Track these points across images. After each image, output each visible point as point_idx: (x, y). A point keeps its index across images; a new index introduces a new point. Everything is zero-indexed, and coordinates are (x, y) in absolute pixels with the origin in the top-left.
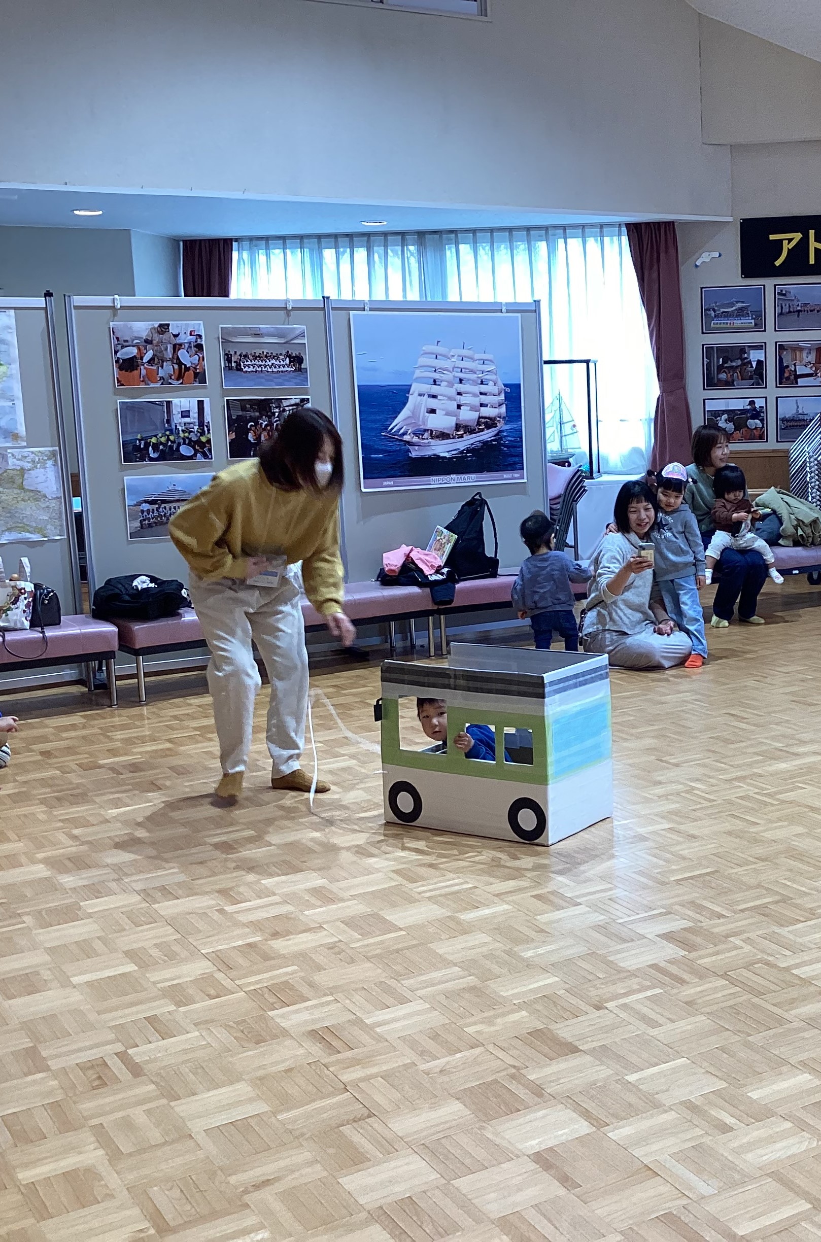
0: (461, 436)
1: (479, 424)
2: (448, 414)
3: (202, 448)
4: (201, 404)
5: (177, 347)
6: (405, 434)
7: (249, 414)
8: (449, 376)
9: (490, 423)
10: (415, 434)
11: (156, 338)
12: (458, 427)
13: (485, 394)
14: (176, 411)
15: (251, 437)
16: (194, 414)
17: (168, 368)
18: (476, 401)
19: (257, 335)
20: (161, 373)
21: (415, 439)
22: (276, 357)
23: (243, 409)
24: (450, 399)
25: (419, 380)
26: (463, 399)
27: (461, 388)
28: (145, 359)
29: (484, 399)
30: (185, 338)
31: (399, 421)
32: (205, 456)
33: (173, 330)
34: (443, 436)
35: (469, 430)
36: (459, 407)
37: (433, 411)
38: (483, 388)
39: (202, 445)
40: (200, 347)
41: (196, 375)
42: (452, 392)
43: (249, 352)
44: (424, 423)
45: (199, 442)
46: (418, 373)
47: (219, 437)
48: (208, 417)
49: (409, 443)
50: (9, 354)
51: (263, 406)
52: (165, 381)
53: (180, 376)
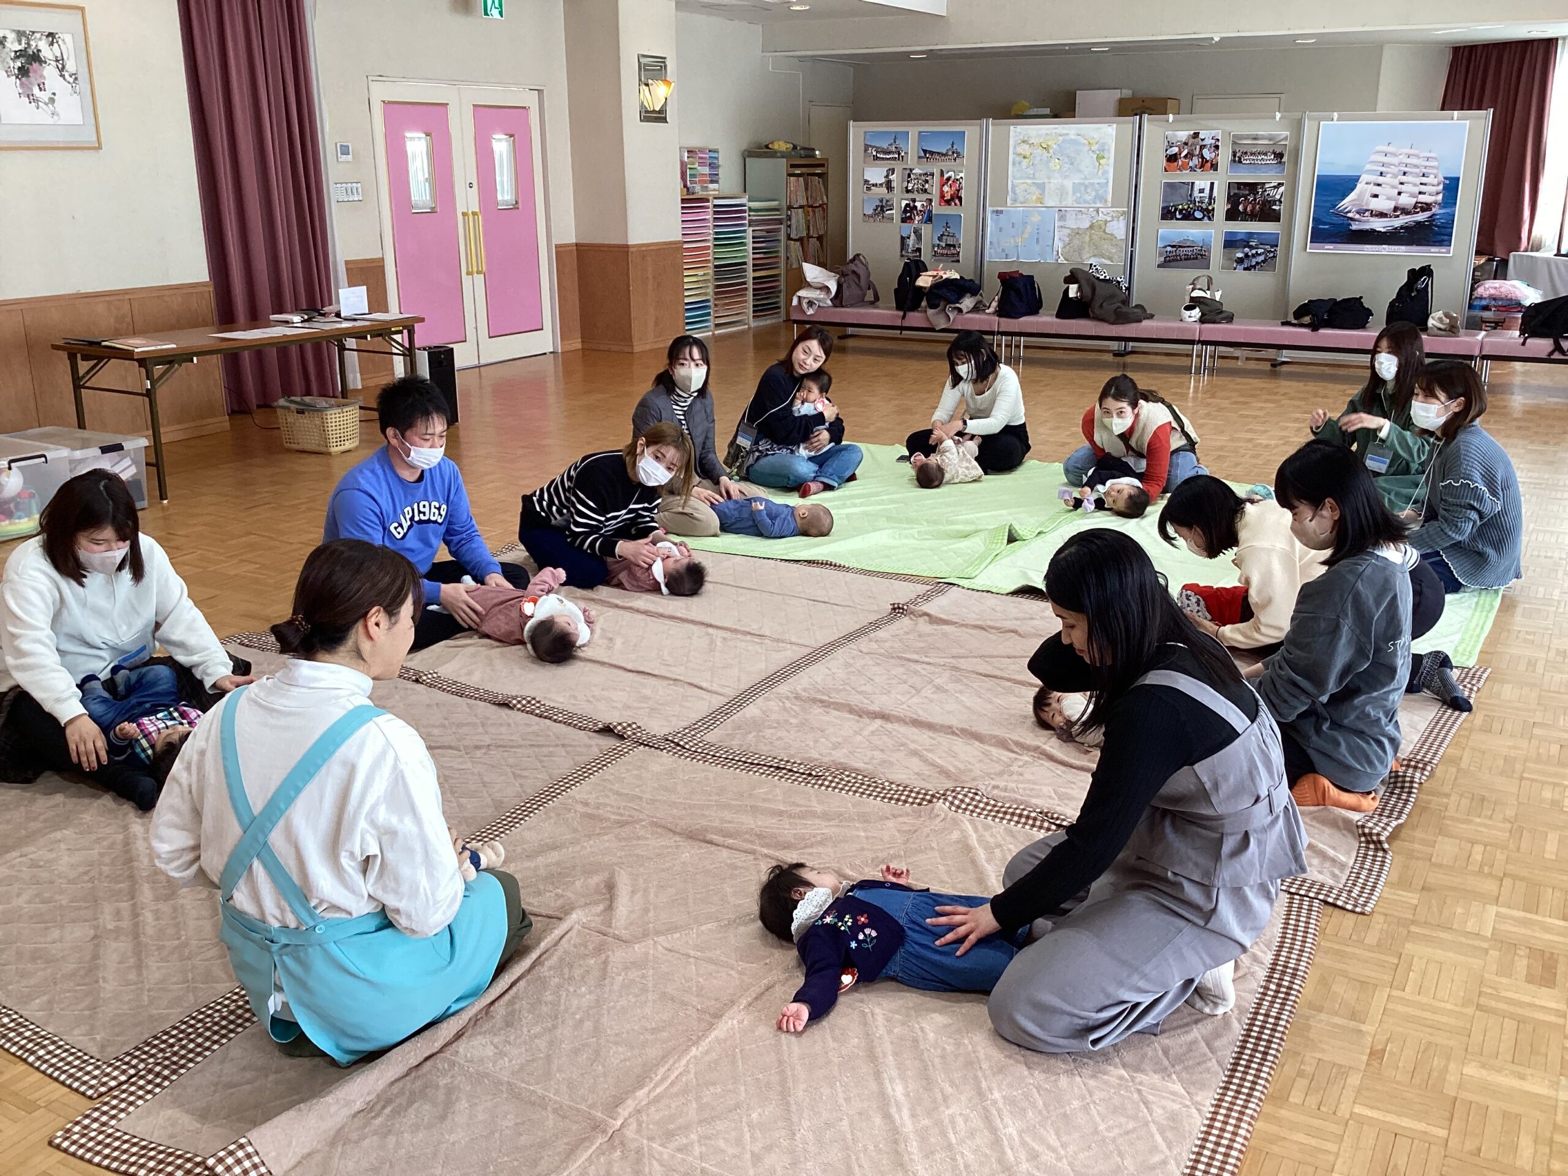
0: (1398, 216)
1: (1415, 207)
2: (1389, 199)
3: (1209, 214)
4: (1212, 184)
5: (1202, 147)
6: (1349, 212)
7: (1242, 192)
8: (1394, 170)
9: (1426, 207)
10: (1358, 212)
11: (1191, 141)
12: (1396, 209)
13: (1425, 184)
14: (1196, 188)
15: (1241, 208)
16: (1207, 191)
17: (1196, 161)
18: (1416, 190)
19: (1255, 139)
20: (1191, 164)
21: (1357, 216)
22: (1265, 154)
23: (1239, 188)
24: (1394, 187)
25: (1369, 172)
26: (1403, 188)
27: (1404, 179)
28: (1183, 155)
29: (1423, 188)
30: (1209, 142)
31: (1347, 203)
32: (1210, 219)
33: (1201, 136)
34: (1382, 215)
35: (1405, 211)
36: (1399, 193)
37: (1376, 196)
38: (1424, 180)
39: (1209, 212)
40: (1217, 147)
41: (1212, 165)
42: (1396, 182)
43: (1249, 151)
44: (1367, 204)
45: (1207, 209)
46: (1368, 167)
47: (1221, 207)
48: (1215, 194)
49: (1352, 219)
50: (1109, 151)
51: (1252, 187)
52: (1192, 169)
53: (1202, 166)
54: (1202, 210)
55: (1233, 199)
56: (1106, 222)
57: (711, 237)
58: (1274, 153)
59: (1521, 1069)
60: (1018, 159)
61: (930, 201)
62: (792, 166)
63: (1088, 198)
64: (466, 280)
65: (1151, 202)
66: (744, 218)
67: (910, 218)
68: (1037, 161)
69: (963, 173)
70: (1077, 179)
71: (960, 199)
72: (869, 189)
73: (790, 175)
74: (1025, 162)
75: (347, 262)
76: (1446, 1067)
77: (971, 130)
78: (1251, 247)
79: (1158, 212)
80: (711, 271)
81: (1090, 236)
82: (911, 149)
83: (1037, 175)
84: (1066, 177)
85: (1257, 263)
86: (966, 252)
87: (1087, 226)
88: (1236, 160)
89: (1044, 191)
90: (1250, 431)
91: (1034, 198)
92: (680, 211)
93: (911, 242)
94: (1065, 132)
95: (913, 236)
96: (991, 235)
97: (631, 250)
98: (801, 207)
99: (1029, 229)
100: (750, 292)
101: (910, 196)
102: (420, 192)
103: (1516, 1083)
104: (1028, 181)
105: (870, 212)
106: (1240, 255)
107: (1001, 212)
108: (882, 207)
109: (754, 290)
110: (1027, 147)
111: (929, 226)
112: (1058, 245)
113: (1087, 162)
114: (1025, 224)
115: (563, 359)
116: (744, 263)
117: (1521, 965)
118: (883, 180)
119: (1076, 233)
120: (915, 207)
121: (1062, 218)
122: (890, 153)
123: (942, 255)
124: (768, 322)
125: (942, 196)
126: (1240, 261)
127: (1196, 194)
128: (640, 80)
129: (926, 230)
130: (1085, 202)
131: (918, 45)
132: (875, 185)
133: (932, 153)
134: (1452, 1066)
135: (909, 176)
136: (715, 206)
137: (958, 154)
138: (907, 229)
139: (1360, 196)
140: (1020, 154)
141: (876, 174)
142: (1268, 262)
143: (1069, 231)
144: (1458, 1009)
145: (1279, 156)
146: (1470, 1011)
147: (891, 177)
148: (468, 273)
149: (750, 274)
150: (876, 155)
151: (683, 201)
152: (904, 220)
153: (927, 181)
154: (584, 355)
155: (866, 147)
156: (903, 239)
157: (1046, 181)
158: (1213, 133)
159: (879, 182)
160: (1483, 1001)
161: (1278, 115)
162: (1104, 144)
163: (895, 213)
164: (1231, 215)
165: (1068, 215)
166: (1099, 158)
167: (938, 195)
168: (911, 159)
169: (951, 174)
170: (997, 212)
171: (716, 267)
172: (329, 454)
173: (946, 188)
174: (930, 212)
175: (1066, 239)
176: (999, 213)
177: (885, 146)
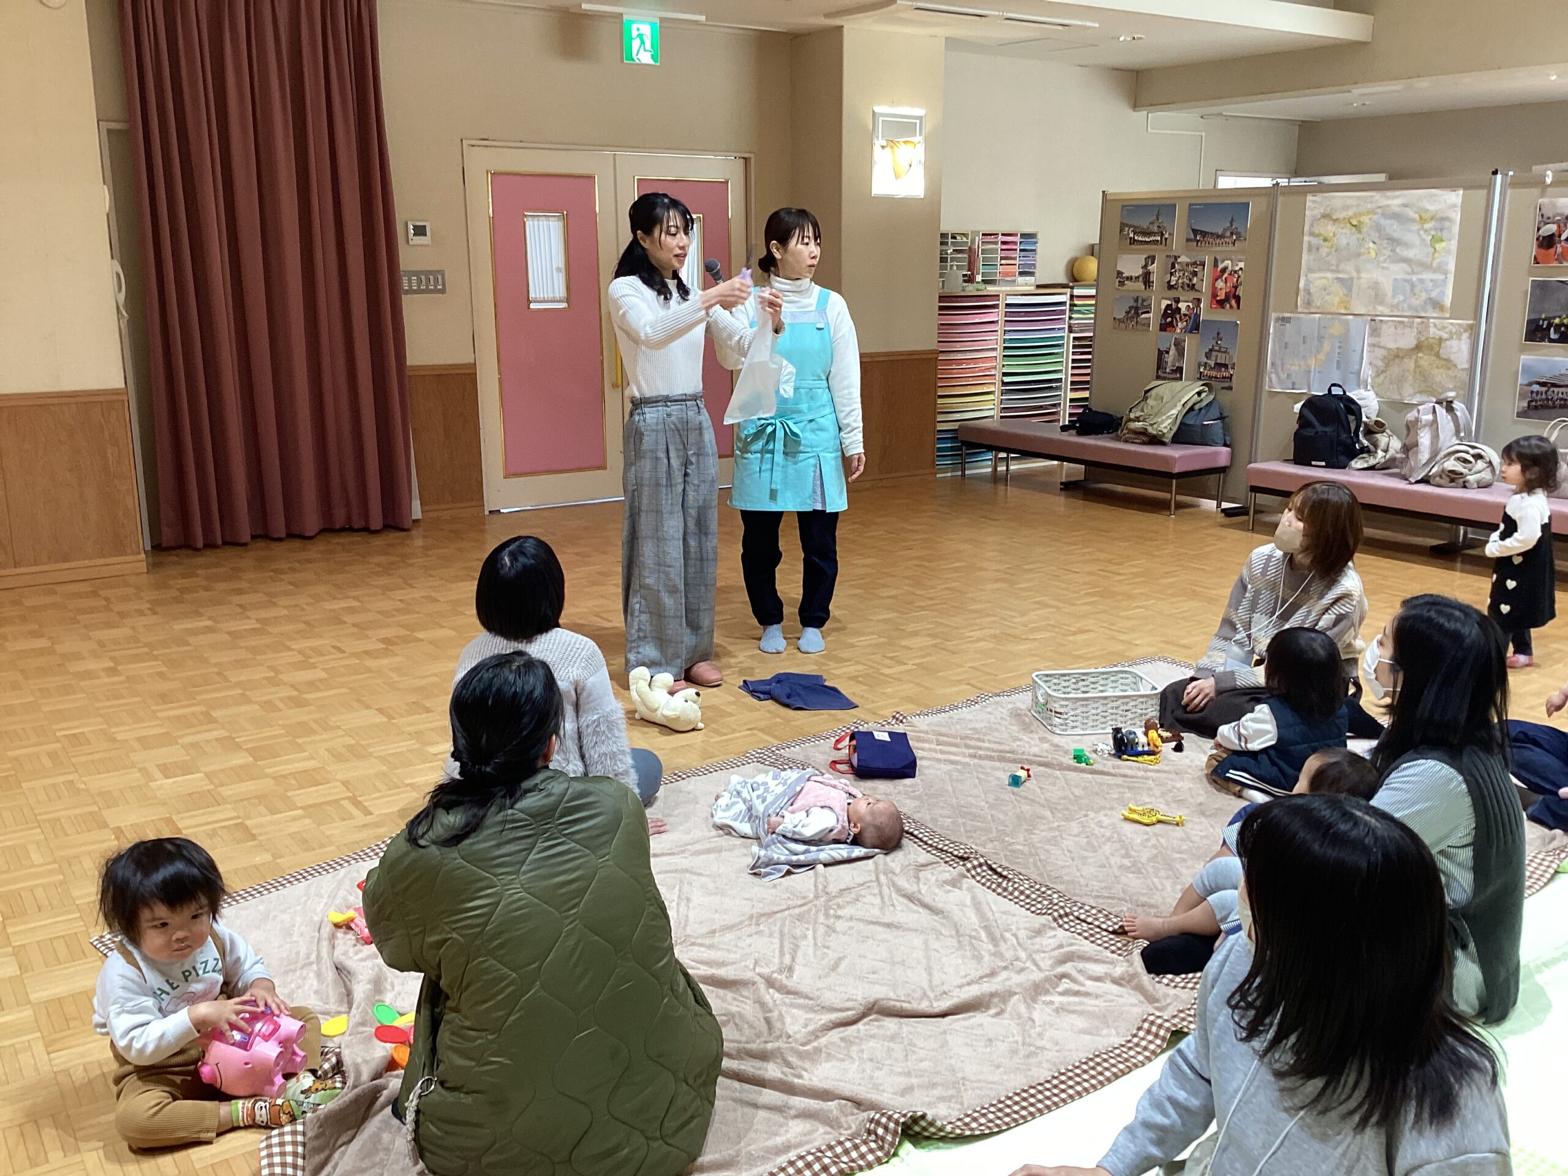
50: (1451, 229)
56: (1440, 340)
57: (998, 346)
60: (1316, 242)
63: (1414, 302)
64: (611, 394)
65: (1513, 311)
66: (1058, 322)
68: (1342, 246)
70: (1400, 272)
72: (1122, 283)
74: (1325, 248)
77: (1257, 202)
79: (1518, 330)
80: (995, 390)
81: (1416, 361)
82: (1178, 228)
83: (1342, 265)
84: (1384, 270)
86: (1241, 375)
87: (1411, 344)
89: (1350, 289)
91: (1336, 300)
93: (1170, 358)
94: (1386, 200)
96: (1273, 350)
99: (1326, 346)
102: (546, 282)
104: (1329, 275)
105: (1121, 315)
107: (1289, 320)
108: (1137, 308)
110: (1330, 224)
112: (1367, 373)
113: (1416, 247)
114: (1320, 338)
116: (1057, 380)
119: (1395, 355)
121: (1375, 332)
122: (1151, 234)
125: (1214, 295)
128: (873, 144)
130: (1409, 308)
133: (1204, 234)
137: (1239, 235)
140: (1319, 236)
141: (1132, 264)
143: (1384, 352)
148: (614, 385)
149: (1066, 394)
150: (1136, 237)
153: (1195, 274)
155: (1123, 226)
157: (1354, 274)
162: (1443, 222)
165: (1384, 327)
166: (1435, 240)
167: (1209, 294)
168: (1177, 243)
169: (1228, 263)
170: (1283, 319)
171: (1005, 384)
173: (1220, 284)
175: (1380, 363)
176: (1285, 320)
177: (1144, 224)
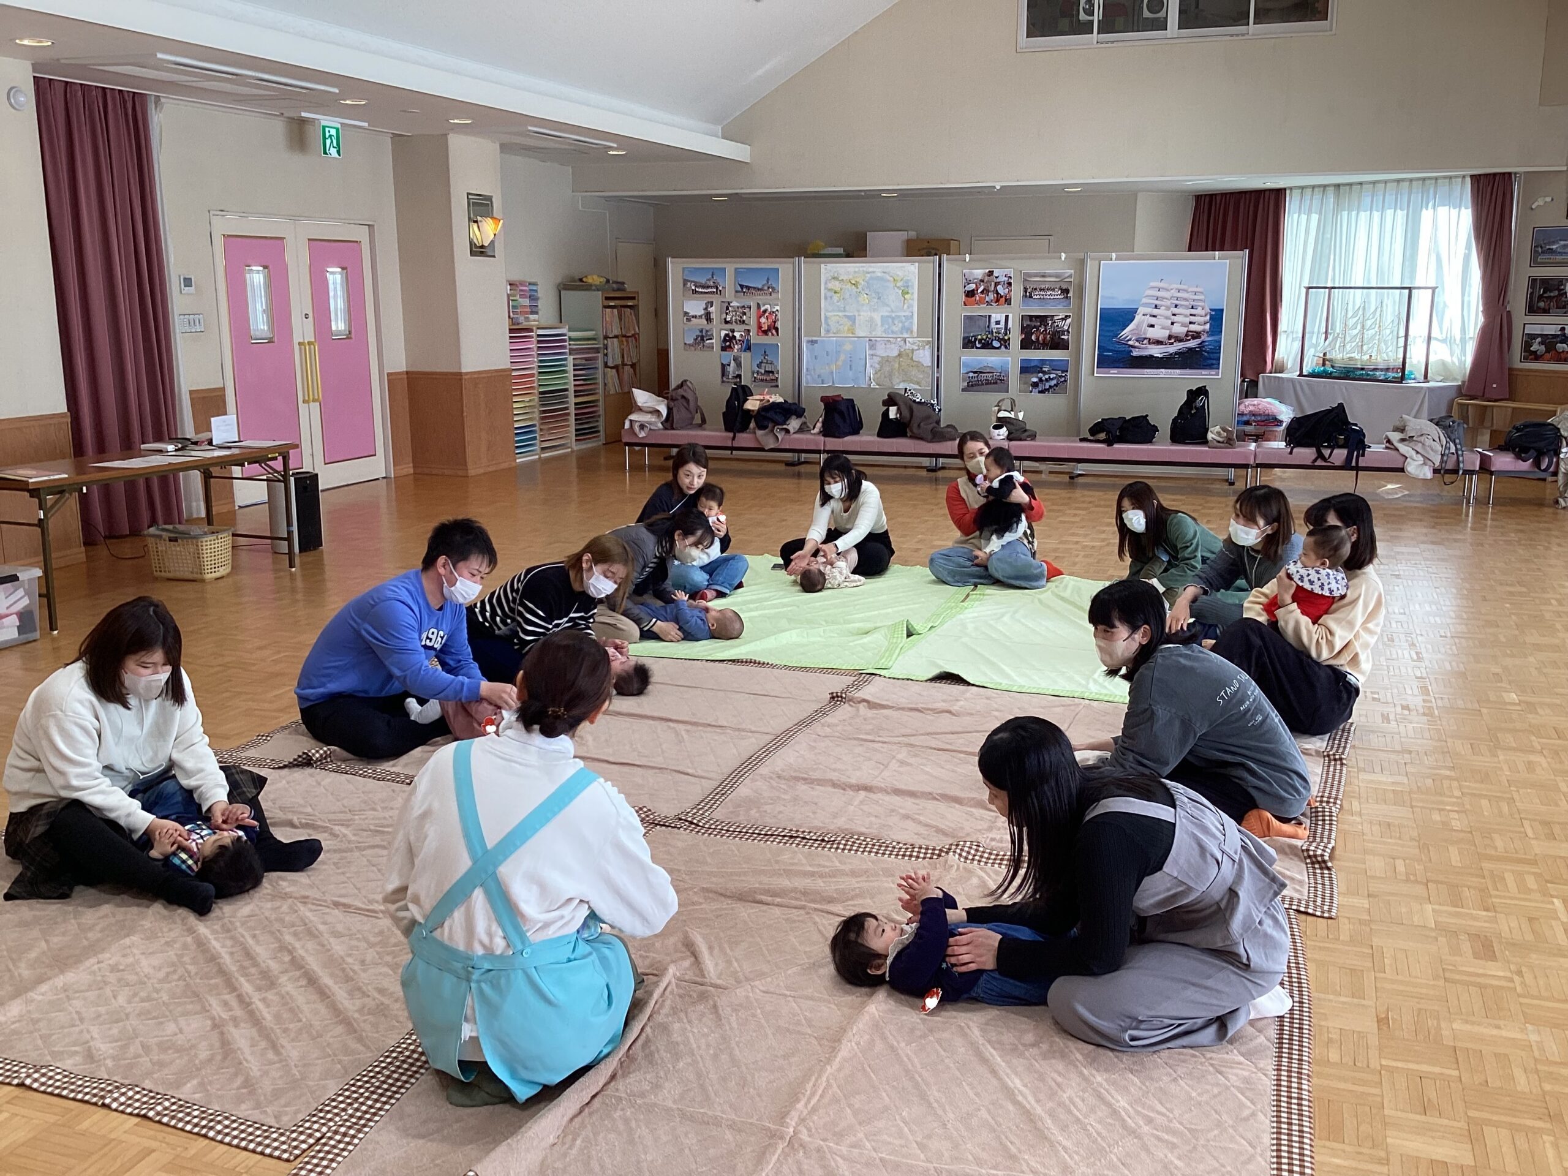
0: (1173, 343)
1: (1187, 335)
2: (1163, 328)
3: (1005, 343)
4: (1007, 317)
5: (997, 284)
6: (1130, 340)
7: (1033, 324)
8: (1167, 303)
9: (1196, 335)
10: (1137, 340)
11: (987, 278)
12: (1170, 337)
13: (1195, 316)
14: (993, 321)
15: (1033, 338)
16: (1003, 323)
17: (991, 296)
18: (1187, 320)
19: (1043, 276)
20: (987, 299)
21: (1137, 344)
22: (1053, 290)
23: (1031, 320)
24: (1167, 318)
25: (1145, 305)
26: (1175, 319)
27: (1176, 311)
28: (980, 291)
29: (1193, 319)
30: (1002, 279)
31: (1128, 332)
32: (1006, 347)
33: (995, 274)
34: (1158, 342)
35: (1179, 339)
36: (1172, 324)
37: (1152, 326)
38: (1193, 311)
39: (1005, 341)
40: (1010, 284)
41: (1006, 300)
42: (1169, 313)
43: (1038, 287)
44: (1144, 333)
45: (1003, 339)
46: (1144, 300)
47: (1016, 337)
48: (1010, 325)
49: (1132, 346)
50: (912, 286)
51: (1043, 319)
52: (988, 303)
53: (997, 301)
54: (999, 340)
55: (1026, 330)
56: (913, 350)
57: (535, 365)
58: (1061, 289)
59: (1496, 1022)
60: (829, 294)
61: (749, 331)
62: (607, 298)
63: (895, 329)
64: (303, 408)
65: (953, 332)
66: (564, 347)
67: (730, 347)
68: (847, 296)
69: (778, 305)
70: (885, 312)
71: (777, 330)
72: (689, 320)
73: (606, 307)
74: (836, 297)
75: (191, 392)
76: (1439, 1024)
77: (785, 268)
78: (1044, 373)
79: (960, 342)
80: (536, 398)
81: (899, 364)
82: (728, 284)
83: (847, 308)
84: (874, 310)
85: (1051, 387)
86: (784, 376)
87: (896, 353)
88: (1027, 295)
89: (854, 322)
90: (1073, 534)
91: (846, 329)
92: (508, 340)
93: (731, 369)
94: (871, 270)
95: (733, 363)
96: (808, 362)
97: (465, 377)
98: (616, 337)
99: (842, 357)
100: (572, 418)
101: (729, 326)
102: (259, 323)
103: (1495, 1032)
104: (840, 314)
105: (691, 341)
106: (1035, 380)
107: (816, 342)
108: (702, 337)
109: (576, 415)
110: (837, 283)
111: (748, 354)
112: (870, 371)
113: (893, 297)
114: (838, 352)
115: (396, 483)
116: (566, 390)
117: (1466, 947)
118: (703, 312)
119: (885, 360)
120: (734, 337)
121: (872, 347)
122: (708, 287)
123: (762, 380)
124: (590, 445)
125: (760, 327)
126: (1035, 385)
127: (993, 325)
128: (469, 218)
129: (745, 357)
130: (893, 332)
131: (721, 189)
132: (695, 317)
133: (748, 288)
134: (1443, 1025)
135: (727, 308)
136: (539, 336)
137: (773, 289)
138: (727, 357)
139: (1138, 326)
140: (830, 290)
141: (695, 307)
142: (1059, 387)
143: (879, 359)
144: (1432, 983)
145: (1066, 291)
146: (1441, 983)
147: (710, 309)
148: (304, 401)
149: (572, 400)
150: (696, 289)
151: (511, 331)
152: (724, 349)
153: (744, 314)
154: (416, 480)
155: (685, 282)
156: (723, 366)
157: (856, 313)
158: (1007, 271)
159: (698, 314)
160: (1447, 975)
161: (1063, 255)
162: (907, 281)
163: (716, 342)
164: (1026, 344)
165: (878, 346)
166: (904, 293)
167: (756, 326)
168: (729, 293)
169: (767, 307)
170: (812, 341)
171: (541, 393)
172: (203, 581)
173: (763, 320)
174: (748, 341)
175: (877, 366)
176: (813, 342)
177: (703, 281)
